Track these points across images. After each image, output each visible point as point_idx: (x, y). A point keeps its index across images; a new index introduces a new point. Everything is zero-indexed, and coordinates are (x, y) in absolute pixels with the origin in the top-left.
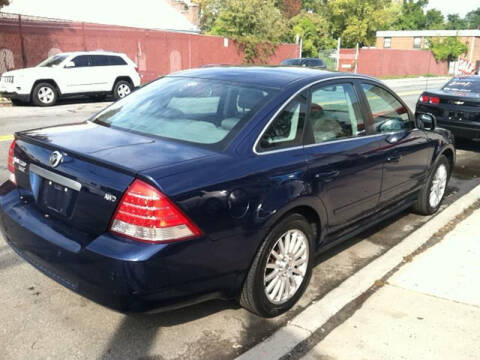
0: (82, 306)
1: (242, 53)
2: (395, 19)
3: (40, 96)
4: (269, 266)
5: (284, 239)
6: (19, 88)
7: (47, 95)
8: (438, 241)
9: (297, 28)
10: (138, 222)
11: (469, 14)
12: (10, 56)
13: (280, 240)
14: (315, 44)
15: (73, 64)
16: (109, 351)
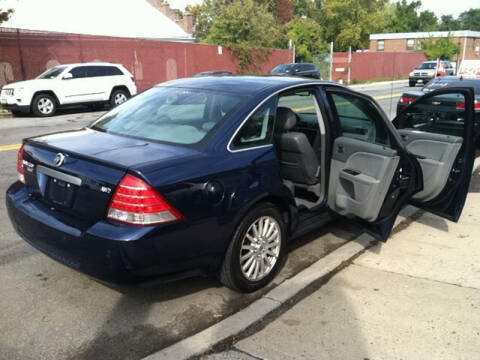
0: (85, 288)
1: (236, 60)
2: (389, 22)
3: (40, 107)
4: (244, 247)
5: (257, 224)
6: (19, 100)
7: (46, 106)
8: (405, 228)
9: (291, 33)
10: (130, 210)
11: (462, 15)
12: (9, 69)
13: (254, 225)
14: (309, 49)
15: (71, 75)
16: (108, 322)
